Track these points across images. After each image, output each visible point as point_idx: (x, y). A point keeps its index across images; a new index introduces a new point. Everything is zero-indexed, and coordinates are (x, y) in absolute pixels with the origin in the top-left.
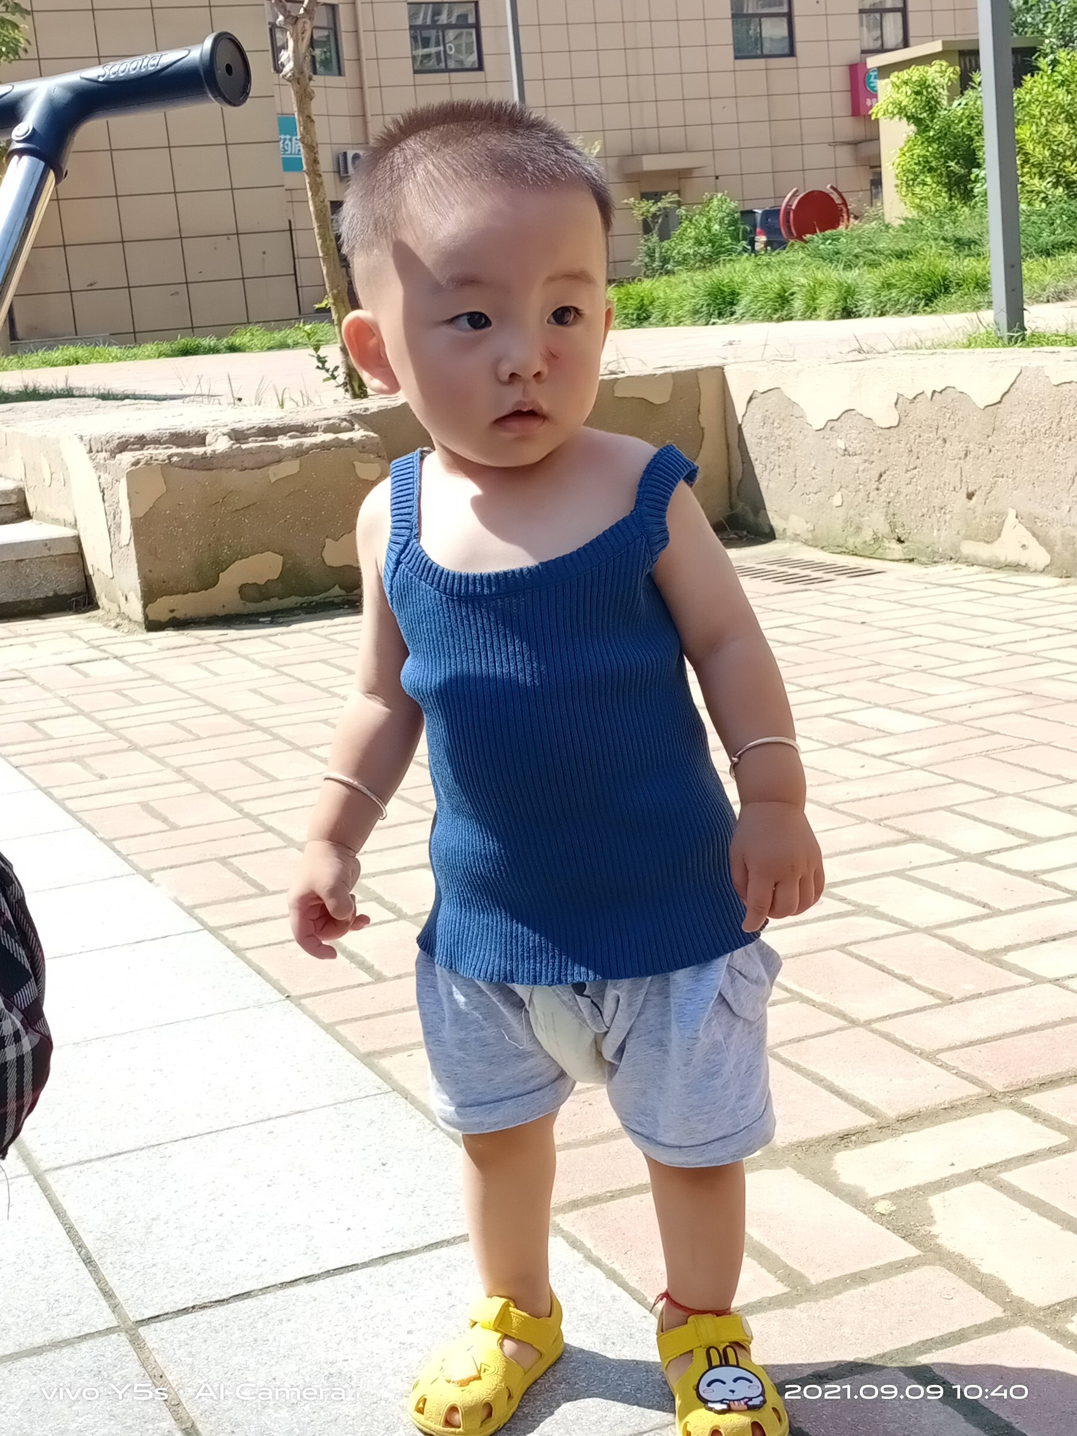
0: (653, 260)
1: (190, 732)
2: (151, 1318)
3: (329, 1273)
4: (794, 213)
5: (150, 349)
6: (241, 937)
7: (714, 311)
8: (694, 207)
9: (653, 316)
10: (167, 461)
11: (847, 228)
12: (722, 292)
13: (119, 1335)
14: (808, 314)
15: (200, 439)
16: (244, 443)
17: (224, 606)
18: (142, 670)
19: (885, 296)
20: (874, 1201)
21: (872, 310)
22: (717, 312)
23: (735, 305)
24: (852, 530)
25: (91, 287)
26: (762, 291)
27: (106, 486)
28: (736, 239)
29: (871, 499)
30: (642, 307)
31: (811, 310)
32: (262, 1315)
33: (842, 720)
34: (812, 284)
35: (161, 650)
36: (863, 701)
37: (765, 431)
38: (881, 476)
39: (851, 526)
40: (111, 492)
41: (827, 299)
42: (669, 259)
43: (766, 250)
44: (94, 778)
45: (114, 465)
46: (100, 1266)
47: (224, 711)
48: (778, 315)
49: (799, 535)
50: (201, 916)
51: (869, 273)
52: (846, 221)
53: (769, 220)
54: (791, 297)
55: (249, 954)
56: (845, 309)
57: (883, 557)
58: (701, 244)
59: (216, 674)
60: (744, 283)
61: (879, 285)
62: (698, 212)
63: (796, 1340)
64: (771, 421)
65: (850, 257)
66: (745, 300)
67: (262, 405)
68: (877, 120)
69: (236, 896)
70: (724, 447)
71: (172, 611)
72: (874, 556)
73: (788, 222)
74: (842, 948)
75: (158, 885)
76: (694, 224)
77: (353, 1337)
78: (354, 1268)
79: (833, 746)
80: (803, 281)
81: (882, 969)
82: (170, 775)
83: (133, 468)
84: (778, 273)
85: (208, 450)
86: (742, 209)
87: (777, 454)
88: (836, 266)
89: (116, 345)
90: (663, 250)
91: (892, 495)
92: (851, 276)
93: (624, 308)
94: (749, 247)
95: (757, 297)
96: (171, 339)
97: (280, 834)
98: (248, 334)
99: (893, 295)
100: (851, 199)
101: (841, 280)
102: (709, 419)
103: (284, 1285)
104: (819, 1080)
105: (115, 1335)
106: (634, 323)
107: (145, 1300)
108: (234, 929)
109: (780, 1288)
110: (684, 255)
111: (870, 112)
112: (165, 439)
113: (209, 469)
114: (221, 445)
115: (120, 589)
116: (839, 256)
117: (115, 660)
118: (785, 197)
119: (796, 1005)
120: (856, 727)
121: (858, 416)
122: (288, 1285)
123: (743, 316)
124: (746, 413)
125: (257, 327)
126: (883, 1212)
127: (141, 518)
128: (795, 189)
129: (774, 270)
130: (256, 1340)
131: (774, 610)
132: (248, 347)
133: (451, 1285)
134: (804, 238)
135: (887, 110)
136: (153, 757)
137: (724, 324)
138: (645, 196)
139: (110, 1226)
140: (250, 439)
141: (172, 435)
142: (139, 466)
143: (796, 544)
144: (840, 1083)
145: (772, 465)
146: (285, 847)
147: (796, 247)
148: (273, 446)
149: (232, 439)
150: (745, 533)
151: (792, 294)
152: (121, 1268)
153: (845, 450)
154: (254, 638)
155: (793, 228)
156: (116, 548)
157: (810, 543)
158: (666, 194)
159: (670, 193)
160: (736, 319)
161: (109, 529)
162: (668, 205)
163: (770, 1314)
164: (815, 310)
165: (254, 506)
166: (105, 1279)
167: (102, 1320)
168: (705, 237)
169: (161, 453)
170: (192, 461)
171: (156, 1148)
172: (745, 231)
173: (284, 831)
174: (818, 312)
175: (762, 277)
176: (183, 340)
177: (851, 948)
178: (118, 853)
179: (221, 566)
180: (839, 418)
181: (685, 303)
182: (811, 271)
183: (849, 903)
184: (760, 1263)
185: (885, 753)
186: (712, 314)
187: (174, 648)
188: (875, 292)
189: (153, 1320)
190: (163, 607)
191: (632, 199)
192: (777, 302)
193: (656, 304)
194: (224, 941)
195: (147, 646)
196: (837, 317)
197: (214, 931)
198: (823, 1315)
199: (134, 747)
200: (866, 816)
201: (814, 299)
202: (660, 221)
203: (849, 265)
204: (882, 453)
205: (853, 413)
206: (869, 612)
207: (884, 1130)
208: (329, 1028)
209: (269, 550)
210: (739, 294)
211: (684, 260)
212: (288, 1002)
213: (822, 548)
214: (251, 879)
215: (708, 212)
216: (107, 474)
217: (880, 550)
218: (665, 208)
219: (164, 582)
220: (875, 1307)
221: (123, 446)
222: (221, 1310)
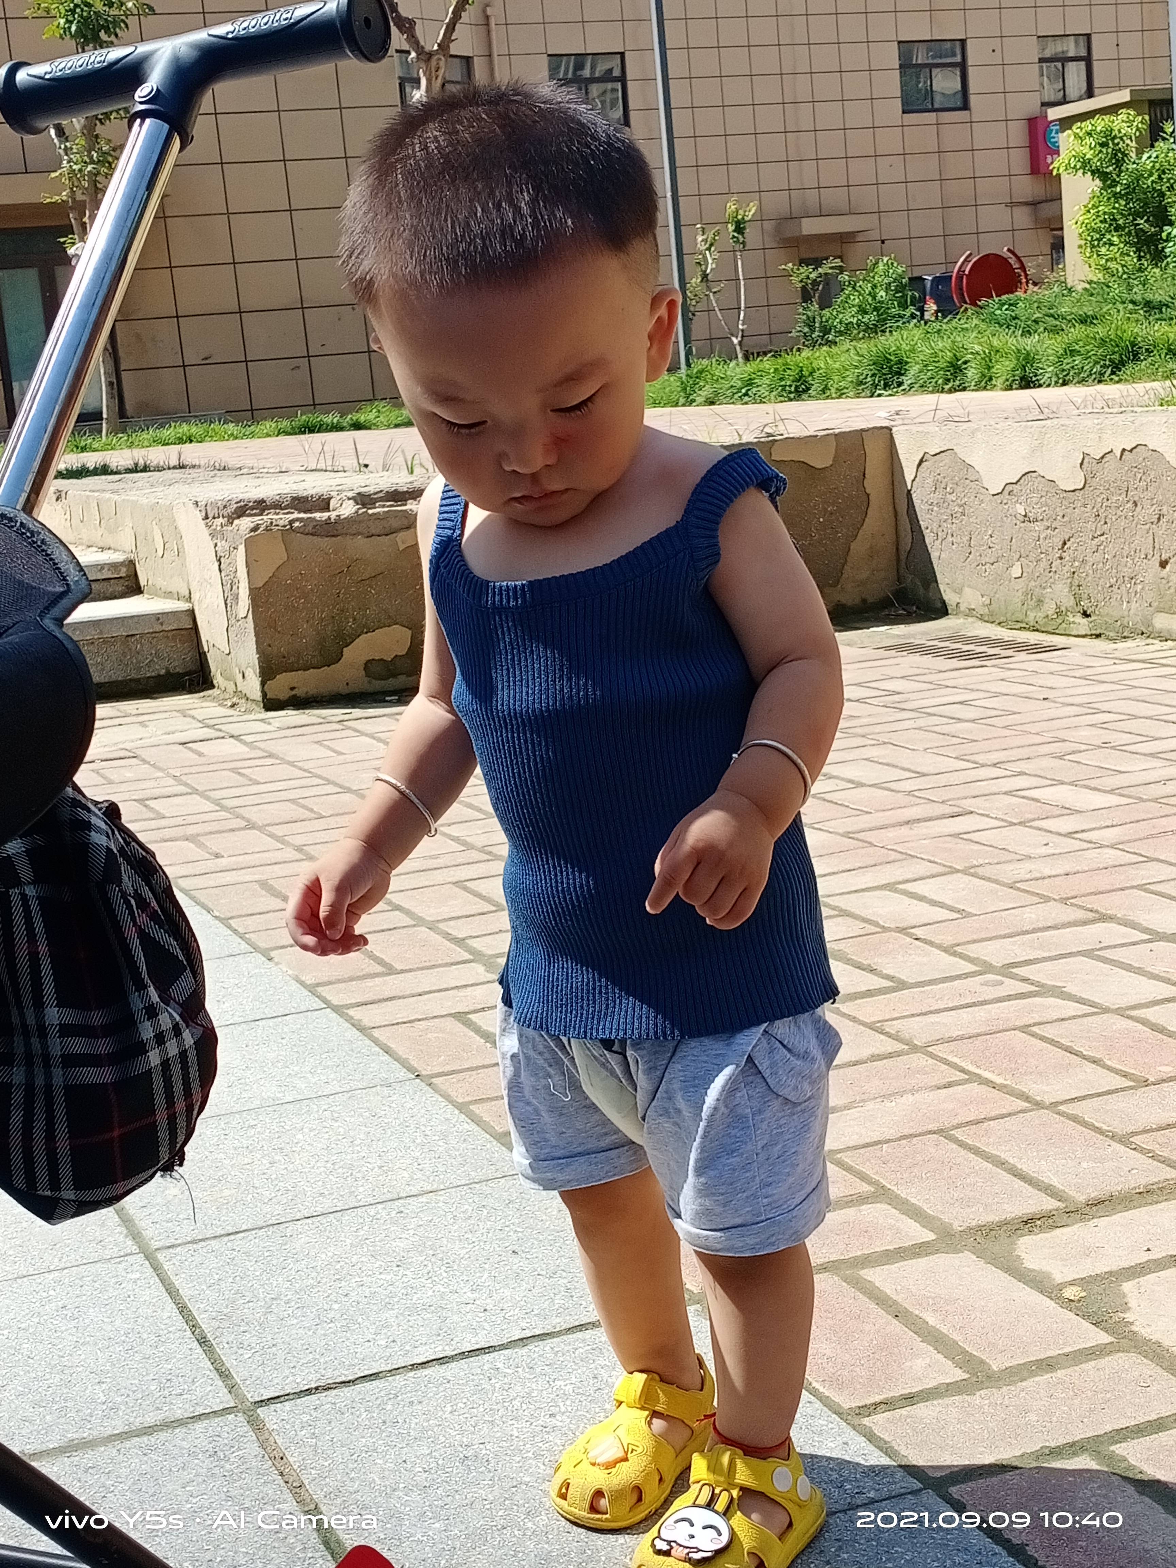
0: (813, 331)
1: (312, 810)
2: (271, 1399)
3: (464, 1355)
4: (967, 279)
5: (268, 426)
6: (368, 1016)
7: (879, 381)
8: (858, 273)
9: (813, 388)
10: (288, 527)
11: (1025, 292)
12: (889, 360)
13: (236, 1416)
14: (983, 383)
15: (324, 504)
16: (370, 509)
17: (347, 684)
18: (259, 749)
19: (1068, 364)
20: (1062, 1286)
21: (1054, 379)
22: (882, 382)
23: (902, 375)
24: (1032, 603)
25: (206, 362)
26: (931, 360)
27: (223, 555)
28: (904, 306)
29: (1053, 569)
30: (800, 378)
31: (987, 379)
32: (392, 1396)
33: (1023, 797)
34: (987, 351)
35: (280, 729)
36: (1047, 779)
37: (935, 498)
38: (1065, 543)
39: (1032, 599)
40: (228, 561)
41: (1003, 367)
42: (831, 329)
43: (937, 317)
44: (208, 856)
45: (231, 531)
46: (216, 1346)
47: (349, 790)
48: (950, 385)
49: (974, 610)
50: (324, 994)
51: (1051, 339)
52: (1024, 285)
53: (940, 287)
54: (965, 366)
55: (376, 1033)
56: (1022, 378)
57: (1067, 632)
58: (865, 312)
59: (340, 753)
60: (913, 351)
61: (1061, 351)
62: (861, 277)
63: (977, 1427)
64: (943, 485)
65: (1029, 323)
66: (914, 370)
67: (390, 471)
68: (1059, 176)
69: (361, 974)
70: (891, 514)
71: (292, 689)
72: (1057, 631)
73: (961, 289)
74: (1024, 1029)
75: (277, 964)
76: (857, 291)
77: (491, 1419)
78: (491, 1349)
79: (1015, 824)
80: (977, 348)
81: (1069, 1050)
82: (289, 854)
83: (252, 534)
84: (949, 340)
85: (333, 515)
86: (910, 276)
87: (950, 521)
88: (1014, 332)
89: (232, 422)
90: (824, 319)
91: (1077, 564)
92: (1030, 343)
93: (781, 379)
94: (918, 313)
95: (926, 366)
96: (291, 417)
97: (408, 913)
98: (374, 411)
99: (1077, 362)
100: (1030, 264)
101: (1019, 347)
102: (876, 484)
103: (414, 1367)
104: (1000, 1163)
105: (233, 1416)
106: (792, 396)
107: (264, 1381)
108: (360, 1008)
109: (959, 1375)
110: (846, 324)
111: (1051, 168)
112: (286, 503)
113: (333, 536)
114: (348, 509)
115: (236, 666)
116: (1017, 321)
117: (231, 739)
118: (956, 263)
119: (974, 1088)
120: (1039, 804)
121: (1039, 479)
122: (419, 1367)
123: (911, 386)
124: (916, 477)
125: (383, 403)
126: (1072, 1298)
127: (260, 588)
128: (968, 252)
129: (945, 337)
130: (384, 1422)
131: (947, 687)
132: (374, 424)
133: (596, 1369)
134: (979, 303)
135: (1069, 164)
136: (272, 836)
137: (891, 395)
138: (804, 262)
139: (227, 1306)
140: (377, 505)
141: (294, 499)
142: (259, 532)
143: (970, 619)
144: (1023, 1166)
145: (945, 533)
146: (414, 926)
147: (970, 312)
148: (401, 511)
149: (357, 504)
150: (914, 608)
151: (965, 362)
152: (239, 1348)
153: (1025, 516)
154: (380, 716)
155: (965, 294)
156: (233, 621)
157: (986, 619)
158: (827, 259)
159: (831, 258)
160: (904, 390)
161: (226, 601)
162: (830, 271)
163: (948, 1401)
164: (991, 379)
165: (381, 576)
166: (221, 1359)
167: (218, 1400)
168: (870, 305)
169: (282, 518)
170: (314, 527)
171: (276, 1227)
172: (913, 297)
173: (413, 910)
174: (994, 382)
175: (933, 344)
176: (304, 417)
177: (1035, 1029)
178: (235, 931)
179: (345, 640)
180: (1018, 481)
181: (848, 373)
182: (986, 338)
183: (1032, 984)
184: (936, 1349)
185: (1071, 831)
186: (877, 385)
187: (295, 727)
188: (1057, 360)
189: (272, 1401)
190: (281, 684)
191: (790, 265)
192: (949, 371)
193: (816, 375)
194: (349, 1019)
195: (266, 725)
196: (1014, 386)
197: (338, 1009)
198: (1006, 1402)
199: (251, 826)
200: (1050, 895)
201: (989, 368)
202: (820, 288)
203: (1028, 331)
204: (1066, 519)
205: (1034, 475)
206: (1051, 688)
207: (1072, 1215)
208: (462, 1108)
209: (397, 624)
210: (907, 363)
211: (847, 330)
212: (418, 1081)
213: (999, 624)
214: (378, 957)
215: (873, 277)
216: (224, 542)
217: (1064, 625)
218: (826, 274)
219: (284, 657)
220: (1064, 1395)
221: (242, 511)
222: (346, 1391)
